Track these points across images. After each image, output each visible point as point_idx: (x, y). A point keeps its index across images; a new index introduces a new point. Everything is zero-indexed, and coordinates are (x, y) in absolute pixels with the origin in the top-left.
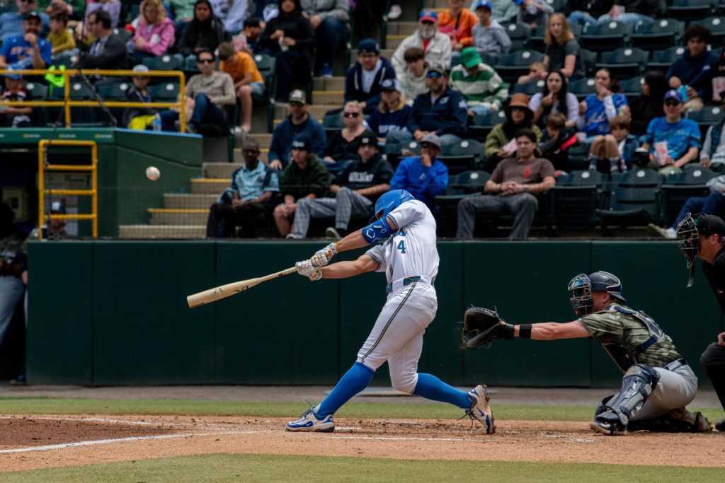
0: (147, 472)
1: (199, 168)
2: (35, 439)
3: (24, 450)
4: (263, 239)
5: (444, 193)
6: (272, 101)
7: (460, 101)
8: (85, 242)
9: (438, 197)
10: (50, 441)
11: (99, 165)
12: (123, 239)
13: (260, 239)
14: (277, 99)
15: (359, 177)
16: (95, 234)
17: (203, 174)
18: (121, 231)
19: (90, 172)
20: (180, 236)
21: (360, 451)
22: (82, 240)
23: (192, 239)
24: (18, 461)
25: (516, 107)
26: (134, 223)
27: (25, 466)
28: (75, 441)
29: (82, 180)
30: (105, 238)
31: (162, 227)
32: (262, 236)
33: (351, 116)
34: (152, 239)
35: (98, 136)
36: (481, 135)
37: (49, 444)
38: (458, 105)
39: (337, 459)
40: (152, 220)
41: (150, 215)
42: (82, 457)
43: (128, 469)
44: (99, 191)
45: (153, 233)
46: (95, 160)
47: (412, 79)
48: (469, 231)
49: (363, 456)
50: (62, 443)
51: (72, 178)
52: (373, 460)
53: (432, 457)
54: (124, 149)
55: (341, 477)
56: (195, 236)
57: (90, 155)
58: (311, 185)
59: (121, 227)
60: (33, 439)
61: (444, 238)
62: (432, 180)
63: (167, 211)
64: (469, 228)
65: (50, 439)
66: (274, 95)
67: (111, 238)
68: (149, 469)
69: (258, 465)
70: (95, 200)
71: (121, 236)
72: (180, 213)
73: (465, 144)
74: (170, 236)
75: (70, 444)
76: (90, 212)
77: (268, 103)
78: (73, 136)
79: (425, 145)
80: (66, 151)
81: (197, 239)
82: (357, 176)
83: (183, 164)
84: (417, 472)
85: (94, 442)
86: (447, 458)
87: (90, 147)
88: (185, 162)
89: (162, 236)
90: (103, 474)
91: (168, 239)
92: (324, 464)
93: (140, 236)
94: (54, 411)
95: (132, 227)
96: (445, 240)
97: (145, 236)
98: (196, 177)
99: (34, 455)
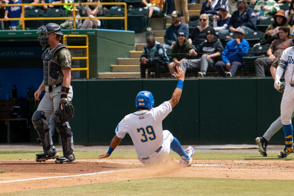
0: (136, 186)
1: (133, 46)
2: (82, 171)
3: (79, 175)
4: (164, 78)
5: (247, 55)
6: (165, 15)
7: (252, 13)
8: (84, 80)
9: (244, 57)
10: (88, 171)
11: (89, 45)
12: (101, 79)
13: (163, 78)
14: (167, 14)
15: (208, 49)
16: (88, 77)
17: (135, 49)
18: (100, 75)
19: (85, 49)
20: (126, 77)
21: (227, 176)
22: (82, 79)
23: (131, 78)
24: (78, 180)
25: (278, 16)
26: (105, 72)
27: (81, 183)
28: (99, 171)
29: (81, 53)
30: (93, 78)
31: (118, 73)
32: (164, 77)
33: (202, 21)
34: (114, 79)
35: (88, 33)
36: (264, 29)
37: (88, 173)
38: (251, 15)
39: (218, 179)
40: (113, 70)
41: (112, 67)
42: (105, 179)
43: (127, 184)
44: (89, 57)
45: (114, 76)
46: (88, 44)
47: (231, 4)
48: (262, 73)
49: (229, 178)
50: (94, 173)
51: (77, 51)
52: (235, 180)
53: (261, 178)
54: (101, 39)
55: (223, 187)
56: (133, 77)
57: (85, 41)
58: (185, 54)
59: (100, 73)
60: (81, 170)
61: (247, 77)
62: (240, 50)
63: (120, 66)
64: (263, 72)
65: (88, 170)
66: (166, 13)
67: (95, 78)
68: (136, 184)
69: (184, 182)
70: (88, 61)
71: (99, 78)
72: (126, 67)
73: (255, 33)
74: (122, 77)
75: (97, 173)
76: (86, 67)
77: (163, 16)
78: (78, 33)
79: (237, 33)
80: (75, 39)
81: (134, 78)
82: (207, 49)
83: (126, 44)
84: (257, 185)
85: (108, 172)
86: (267, 178)
87: (85, 38)
88: (127, 44)
89: (118, 77)
90: (117, 187)
91: (121, 79)
92: (214, 181)
93: (108, 77)
94: (82, 158)
95: (105, 73)
96: (248, 77)
97: (111, 77)
98: (132, 50)
99: (83, 178)
